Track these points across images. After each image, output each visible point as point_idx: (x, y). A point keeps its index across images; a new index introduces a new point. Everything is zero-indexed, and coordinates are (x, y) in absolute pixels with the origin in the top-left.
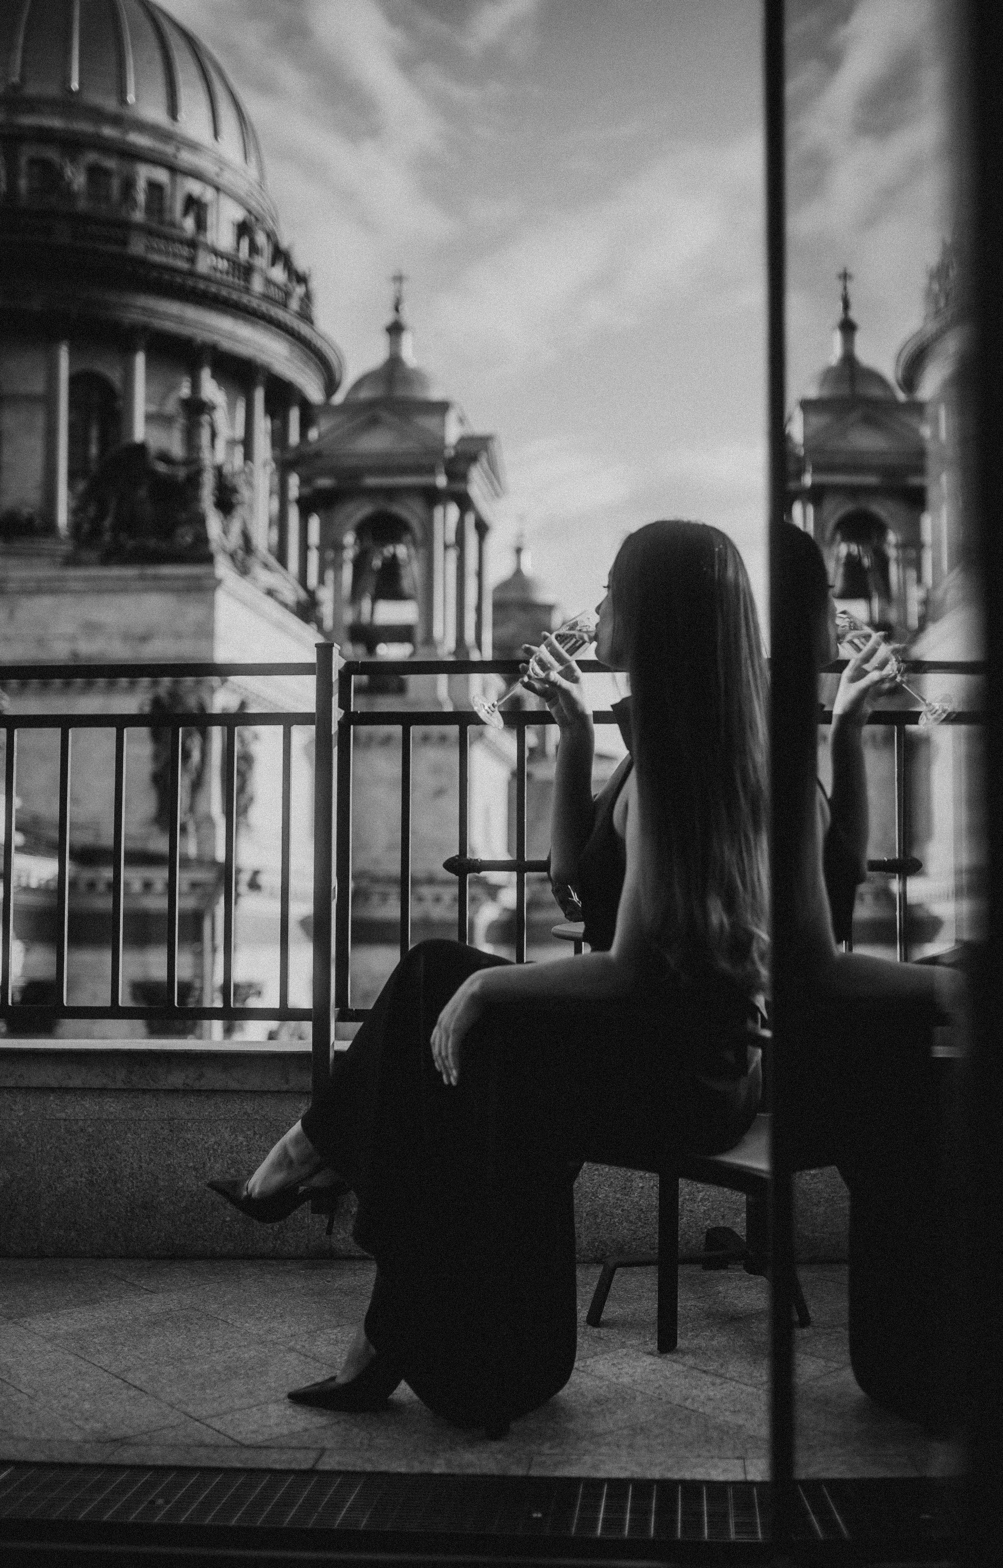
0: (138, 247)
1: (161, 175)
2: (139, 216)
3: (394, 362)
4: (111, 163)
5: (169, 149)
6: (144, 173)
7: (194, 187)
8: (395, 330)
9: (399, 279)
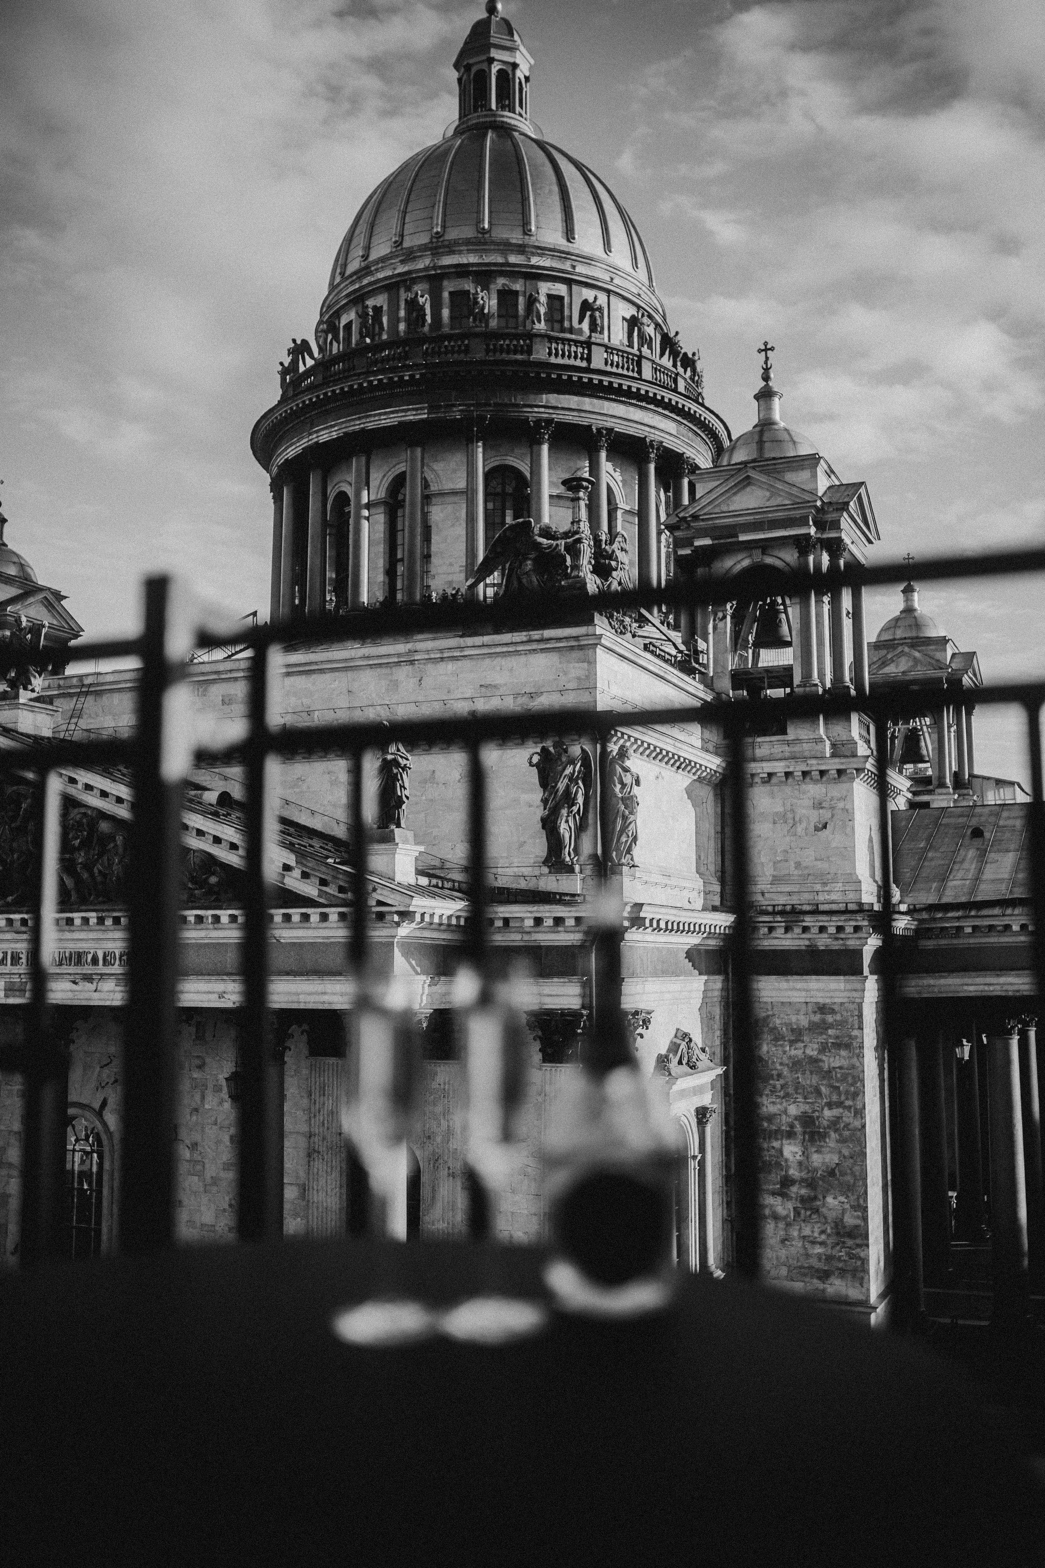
0: (541, 353)
1: (561, 289)
2: (541, 326)
3: (765, 425)
4: (518, 286)
5: (567, 266)
6: (545, 288)
7: (589, 294)
8: (765, 395)
9: (766, 349)
